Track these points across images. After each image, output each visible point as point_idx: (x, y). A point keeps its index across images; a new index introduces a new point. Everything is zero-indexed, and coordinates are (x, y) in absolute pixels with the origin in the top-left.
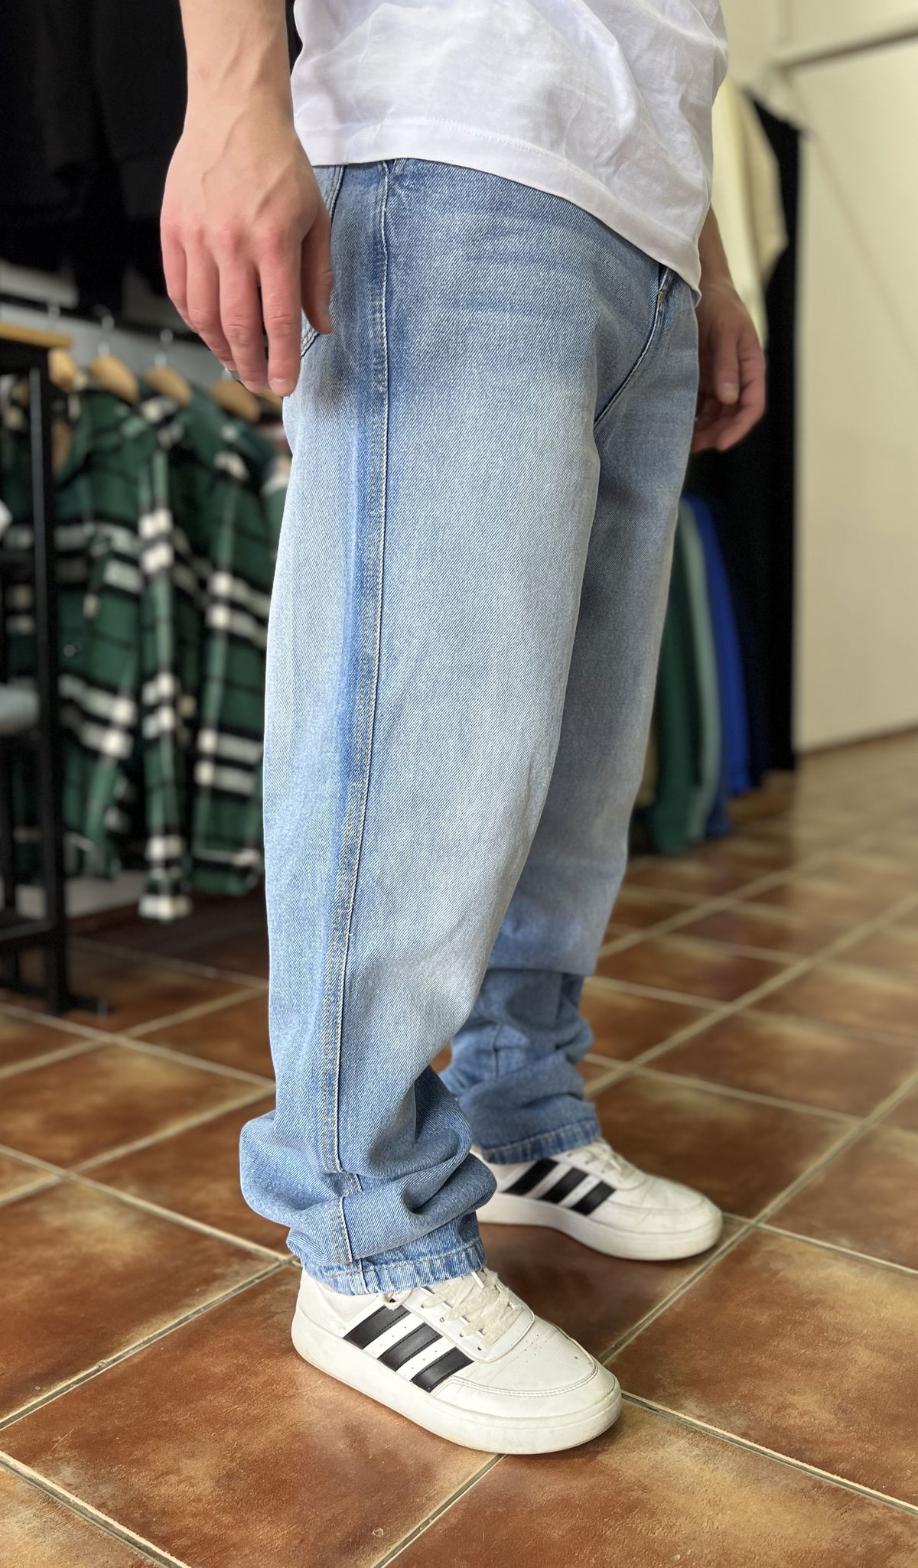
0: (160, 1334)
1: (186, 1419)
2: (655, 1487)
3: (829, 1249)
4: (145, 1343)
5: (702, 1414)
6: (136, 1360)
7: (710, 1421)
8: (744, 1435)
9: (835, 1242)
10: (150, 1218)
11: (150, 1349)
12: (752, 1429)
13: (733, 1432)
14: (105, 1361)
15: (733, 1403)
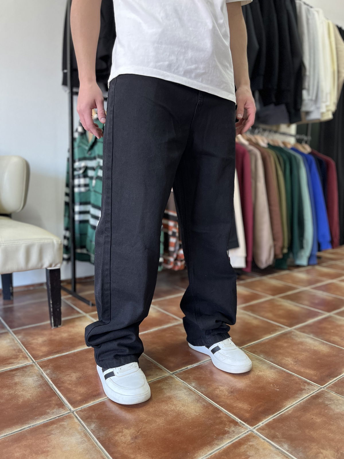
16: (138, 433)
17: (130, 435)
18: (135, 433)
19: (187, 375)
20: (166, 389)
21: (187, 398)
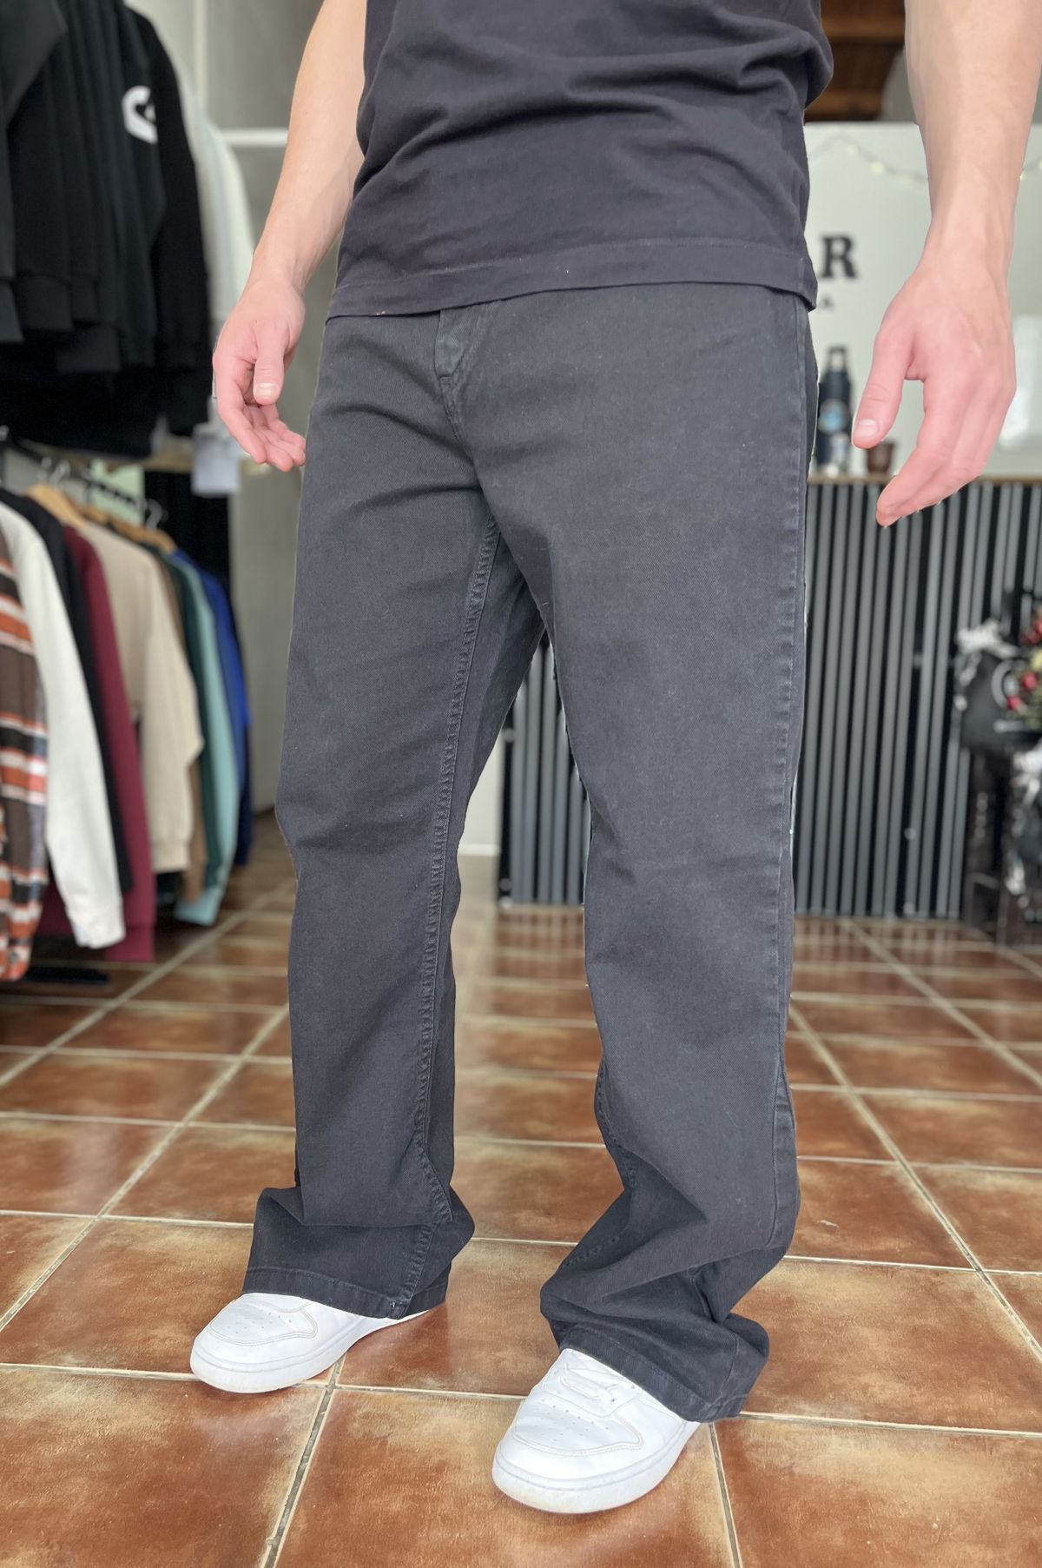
0: (294, 1493)
4: (289, 1505)
6: (302, 1526)
7: (832, 1416)
8: (866, 1418)
10: (131, 1381)
11: (302, 1512)
12: (866, 1412)
13: (857, 1419)
14: (271, 1538)
15: (831, 1396)
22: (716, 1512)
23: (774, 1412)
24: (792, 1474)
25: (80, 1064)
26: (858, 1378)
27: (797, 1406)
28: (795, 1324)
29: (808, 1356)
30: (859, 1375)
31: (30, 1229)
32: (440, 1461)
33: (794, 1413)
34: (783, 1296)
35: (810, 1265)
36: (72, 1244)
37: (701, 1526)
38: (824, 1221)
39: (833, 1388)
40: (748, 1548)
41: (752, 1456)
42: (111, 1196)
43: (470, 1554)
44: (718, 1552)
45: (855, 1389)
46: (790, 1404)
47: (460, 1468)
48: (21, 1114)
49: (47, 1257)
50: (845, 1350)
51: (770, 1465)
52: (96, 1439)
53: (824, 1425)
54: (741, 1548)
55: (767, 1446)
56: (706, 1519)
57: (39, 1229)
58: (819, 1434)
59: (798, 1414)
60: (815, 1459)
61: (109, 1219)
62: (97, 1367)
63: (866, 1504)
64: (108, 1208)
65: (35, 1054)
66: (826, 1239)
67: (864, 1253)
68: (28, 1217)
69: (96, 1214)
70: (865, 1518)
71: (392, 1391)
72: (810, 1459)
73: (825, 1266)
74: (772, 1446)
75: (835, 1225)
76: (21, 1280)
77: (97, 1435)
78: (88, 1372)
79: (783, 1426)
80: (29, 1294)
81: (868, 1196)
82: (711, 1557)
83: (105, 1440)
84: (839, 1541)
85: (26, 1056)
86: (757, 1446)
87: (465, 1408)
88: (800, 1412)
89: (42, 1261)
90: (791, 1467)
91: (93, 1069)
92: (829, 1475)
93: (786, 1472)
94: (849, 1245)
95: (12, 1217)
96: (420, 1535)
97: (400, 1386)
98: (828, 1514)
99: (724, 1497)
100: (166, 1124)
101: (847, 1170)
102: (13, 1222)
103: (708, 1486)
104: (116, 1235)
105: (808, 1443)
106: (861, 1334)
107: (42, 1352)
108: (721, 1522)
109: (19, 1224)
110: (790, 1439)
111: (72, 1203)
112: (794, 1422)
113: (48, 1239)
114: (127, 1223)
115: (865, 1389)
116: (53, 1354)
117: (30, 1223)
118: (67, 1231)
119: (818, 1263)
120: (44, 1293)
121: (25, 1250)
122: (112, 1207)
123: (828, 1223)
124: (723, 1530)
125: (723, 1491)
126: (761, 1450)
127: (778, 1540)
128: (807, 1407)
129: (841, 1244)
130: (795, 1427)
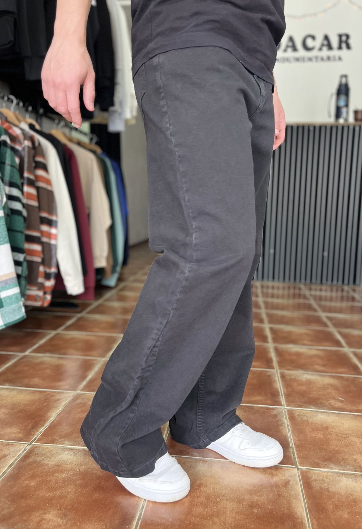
1: (195, 520)
2: (353, 494)
3: (311, 410)
5: (340, 468)
7: (343, 470)
9: (311, 408)
12: (356, 469)
13: (352, 471)
15: (343, 463)
16: (62, 510)
17: (56, 517)
18: (59, 513)
19: (50, 438)
20: (42, 460)
21: (76, 458)
22: (301, 504)
23: (322, 468)
24: (328, 491)
25: (69, 337)
26: (352, 456)
27: (330, 466)
28: (329, 436)
29: (334, 448)
30: (353, 455)
31: (52, 396)
32: (200, 483)
33: (329, 469)
34: (325, 425)
35: (334, 414)
36: (67, 402)
37: (295, 509)
38: (339, 398)
39: (344, 460)
40: (313, 517)
41: (314, 484)
42: (80, 385)
43: (211, 517)
44: (301, 519)
45: (351, 460)
46: (327, 465)
47: (207, 486)
48: (48, 355)
49: (58, 406)
50: (348, 446)
51: (320, 487)
52: (77, 472)
53: (340, 473)
54: (310, 518)
55: (319, 481)
56: (297, 507)
57: (55, 396)
58: (339, 476)
59: (331, 469)
60: (337, 486)
61: (80, 393)
62: (77, 446)
63: (356, 503)
64: (79, 389)
65: (53, 333)
66: (339, 405)
67: (354, 410)
68: (51, 392)
69: (75, 391)
70: (356, 508)
71: (182, 457)
72: (335, 486)
73: (340, 414)
74: (321, 480)
75: (343, 399)
76: (49, 414)
77: (77, 470)
78: (74, 448)
79: (325, 473)
80: (52, 419)
81: (355, 389)
82: (299, 520)
83: (80, 472)
84: (346, 516)
85: (49, 334)
86: (316, 480)
87: (208, 464)
88: (331, 468)
89: (57, 408)
90: (328, 489)
91: (73, 339)
92: (342, 492)
93: (327, 490)
94: (349, 407)
95: (46, 392)
96: (193, 510)
97: (185, 455)
98: (342, 506)
99: (304, 499)
100: (99, 359)
101: (347, 379)
102: (46, 393)
103: (298, 495)
104: (83, 399)
105: (334, 480)
106: (354, 440)
107: (57, 440)
108: (303, 508)
109: (48, 394)
110: (328, 478)
111: (66, 387)
112: (329, 472)
113: (58, 400)
114: (86, 394)
115: (355, 460)
116: (61, 441)
117: (52, 394)
118: (65, 397)
119: (337, 413)
120: (58, 419)
121: (50, 403)
122: (81, 388)
123: (341, 399)
124: (303, 511)
125: (303, 497)
126: (317, 482)
127: (324, 515)
128: (334, 467)
129: (346, 407)
130: (330, 474)
